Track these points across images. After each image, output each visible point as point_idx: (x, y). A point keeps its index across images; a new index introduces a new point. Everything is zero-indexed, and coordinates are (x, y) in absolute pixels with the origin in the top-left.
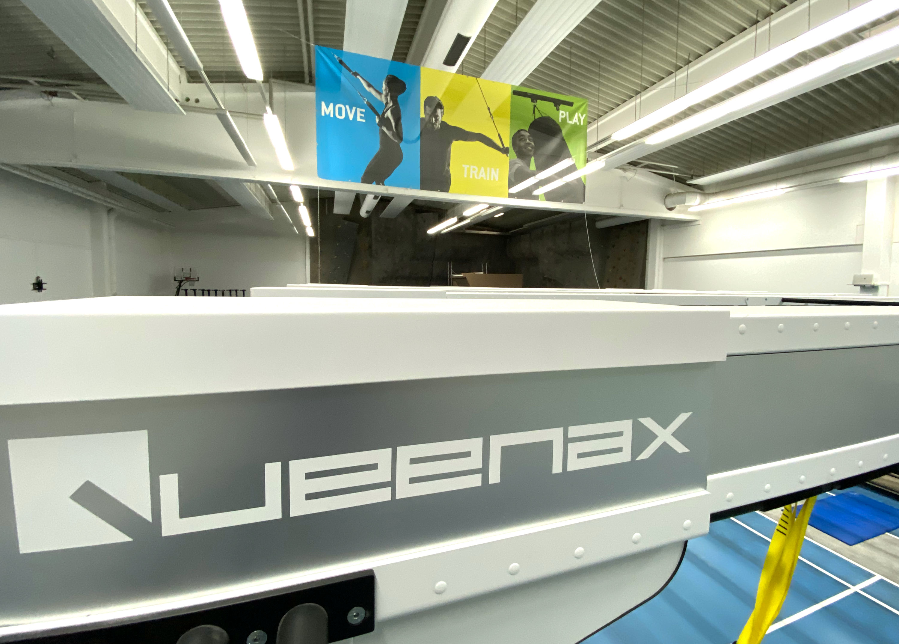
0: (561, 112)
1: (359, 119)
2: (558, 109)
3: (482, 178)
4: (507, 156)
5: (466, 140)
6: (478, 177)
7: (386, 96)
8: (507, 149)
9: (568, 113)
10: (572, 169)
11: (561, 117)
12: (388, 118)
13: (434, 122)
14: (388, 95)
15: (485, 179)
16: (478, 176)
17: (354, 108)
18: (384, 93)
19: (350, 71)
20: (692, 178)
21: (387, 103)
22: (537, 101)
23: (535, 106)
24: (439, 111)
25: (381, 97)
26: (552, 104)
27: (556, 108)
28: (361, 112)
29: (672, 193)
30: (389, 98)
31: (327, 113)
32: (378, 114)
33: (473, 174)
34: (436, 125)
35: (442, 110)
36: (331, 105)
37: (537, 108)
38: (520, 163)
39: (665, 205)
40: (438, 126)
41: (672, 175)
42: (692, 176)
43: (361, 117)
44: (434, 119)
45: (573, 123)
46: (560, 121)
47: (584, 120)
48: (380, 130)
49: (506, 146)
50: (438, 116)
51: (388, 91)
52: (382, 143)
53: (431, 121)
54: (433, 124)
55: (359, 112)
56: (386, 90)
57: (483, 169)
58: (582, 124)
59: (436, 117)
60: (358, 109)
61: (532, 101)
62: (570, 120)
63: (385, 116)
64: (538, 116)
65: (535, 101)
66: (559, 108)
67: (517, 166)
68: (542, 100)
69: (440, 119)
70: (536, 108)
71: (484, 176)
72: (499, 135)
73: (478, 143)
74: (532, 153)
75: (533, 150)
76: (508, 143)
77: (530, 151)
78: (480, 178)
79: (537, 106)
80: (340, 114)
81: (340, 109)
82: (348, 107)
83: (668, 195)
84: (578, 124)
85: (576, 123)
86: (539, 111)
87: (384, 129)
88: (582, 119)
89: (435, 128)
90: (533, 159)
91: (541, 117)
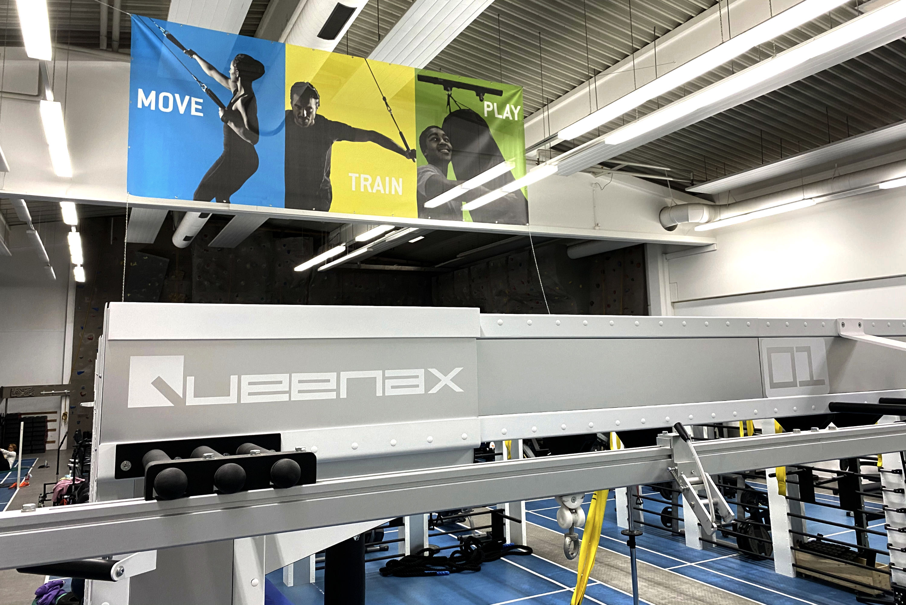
0: (486, 103)
1: (193, 113)
2: (482, 100)
3: (378, 191)
4: (414, 161)
5: (352, 140)
6: (372, 191)
7: (235, 81)
8: (414, 151)
9: (495, 104)
10: (507, 178)
11: (486, 109)
12: (237, 110)
13: (305, 115)
14: (238, 80)
15: (383, 192)
16: (372, 188)
17: (187, 98)
18: (232, 77)
19: (183, 48)
20: (693, 185)
21: (236, 91)
22: (451, 90)
23: (449, 96)
24: (313, 101)
25: (227, 83)
26: (474, 93)
27: (478, 97)
28: (197, 103)
29: (669, 206)
30: (239, 84)
31: (146, 104)
32: (223, 107)
33: (365, 186)
34: (309, 120)
35: (318, 100)
36: (153, 93)
37: (452, 98)
38: (433, 171)
39: (661, 222)
40: (311, 120)
41: (666, 180)
42: (692, 181)
43: (197, 110)
44: (305, 112)
45: (504, 118)
46: (486, 115)
47: (518, 114)
48: (224, 126)
49: (411, 148)
50: (311, 108)
51: (237, 76)
52: (227, 145)
53: (302, 114)
54: (304, 119)
55: (194, 103)
56: (234, 73)
57: (378, 178)
58: (516, 119)
59: (309, 109)
60: (192, 98)
61: (446, 89)
62: (499, 114)
63: (233, 108)
64: (454, 108)
65: (449, 89)
66: (483, 98)
67: (428, 175)
68: (459, 88)
69: (314, 112)
70: (450, 98)
71: (381, 188)
72: (401, 133)
73: (370, 144)
74: (449, 157)
75: (450, 153)
76: (413, 144)
77: (447, 154)
78: (374, 191)
79: (452, 96)
80: (166, 105)
81: (166, 99)
82: (177, 96)
83: (662, 209)
84: (511, 118)
85: (507, 118)
86: (455, 102)
87: (232, 125)
88: (516, 112)
89: (306, 125)
90: (450, 165)
91: (457, 111)
